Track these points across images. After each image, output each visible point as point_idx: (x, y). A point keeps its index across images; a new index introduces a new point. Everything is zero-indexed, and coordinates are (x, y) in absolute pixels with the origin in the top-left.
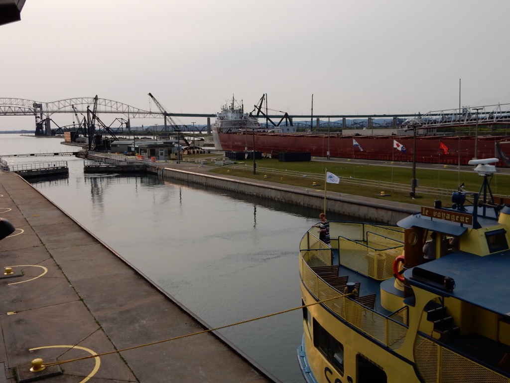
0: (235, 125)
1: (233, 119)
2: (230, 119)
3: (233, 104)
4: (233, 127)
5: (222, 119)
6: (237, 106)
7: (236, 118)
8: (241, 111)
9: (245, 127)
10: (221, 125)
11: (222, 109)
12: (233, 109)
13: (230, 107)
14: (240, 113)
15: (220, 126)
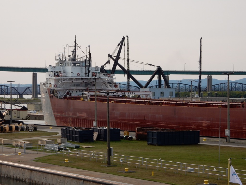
0: (77, 85)
1: (75, 76)
2: (70, 76)
3: (74, 52)
4: (75, 88)
5: (57, 76)
6: (81, 55)
7: (78, 75)
8: (87, 63)
9: (94, 88)
10: (55, 86)
11: (56, 60)
12: (74, 59)
13: (69, 56)
14: (86, 66)
15: (52, 87)
